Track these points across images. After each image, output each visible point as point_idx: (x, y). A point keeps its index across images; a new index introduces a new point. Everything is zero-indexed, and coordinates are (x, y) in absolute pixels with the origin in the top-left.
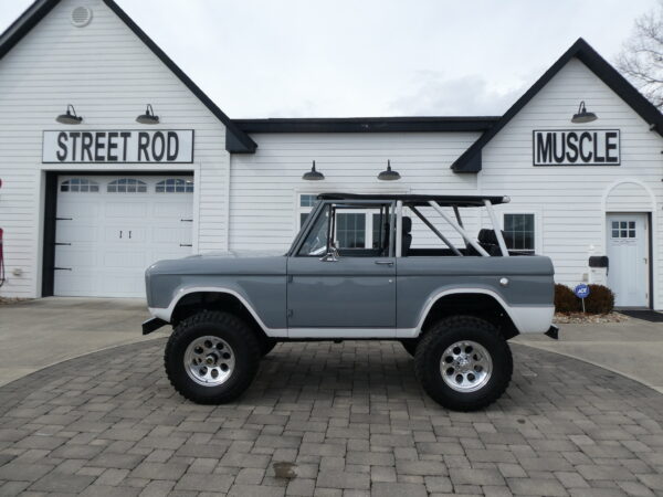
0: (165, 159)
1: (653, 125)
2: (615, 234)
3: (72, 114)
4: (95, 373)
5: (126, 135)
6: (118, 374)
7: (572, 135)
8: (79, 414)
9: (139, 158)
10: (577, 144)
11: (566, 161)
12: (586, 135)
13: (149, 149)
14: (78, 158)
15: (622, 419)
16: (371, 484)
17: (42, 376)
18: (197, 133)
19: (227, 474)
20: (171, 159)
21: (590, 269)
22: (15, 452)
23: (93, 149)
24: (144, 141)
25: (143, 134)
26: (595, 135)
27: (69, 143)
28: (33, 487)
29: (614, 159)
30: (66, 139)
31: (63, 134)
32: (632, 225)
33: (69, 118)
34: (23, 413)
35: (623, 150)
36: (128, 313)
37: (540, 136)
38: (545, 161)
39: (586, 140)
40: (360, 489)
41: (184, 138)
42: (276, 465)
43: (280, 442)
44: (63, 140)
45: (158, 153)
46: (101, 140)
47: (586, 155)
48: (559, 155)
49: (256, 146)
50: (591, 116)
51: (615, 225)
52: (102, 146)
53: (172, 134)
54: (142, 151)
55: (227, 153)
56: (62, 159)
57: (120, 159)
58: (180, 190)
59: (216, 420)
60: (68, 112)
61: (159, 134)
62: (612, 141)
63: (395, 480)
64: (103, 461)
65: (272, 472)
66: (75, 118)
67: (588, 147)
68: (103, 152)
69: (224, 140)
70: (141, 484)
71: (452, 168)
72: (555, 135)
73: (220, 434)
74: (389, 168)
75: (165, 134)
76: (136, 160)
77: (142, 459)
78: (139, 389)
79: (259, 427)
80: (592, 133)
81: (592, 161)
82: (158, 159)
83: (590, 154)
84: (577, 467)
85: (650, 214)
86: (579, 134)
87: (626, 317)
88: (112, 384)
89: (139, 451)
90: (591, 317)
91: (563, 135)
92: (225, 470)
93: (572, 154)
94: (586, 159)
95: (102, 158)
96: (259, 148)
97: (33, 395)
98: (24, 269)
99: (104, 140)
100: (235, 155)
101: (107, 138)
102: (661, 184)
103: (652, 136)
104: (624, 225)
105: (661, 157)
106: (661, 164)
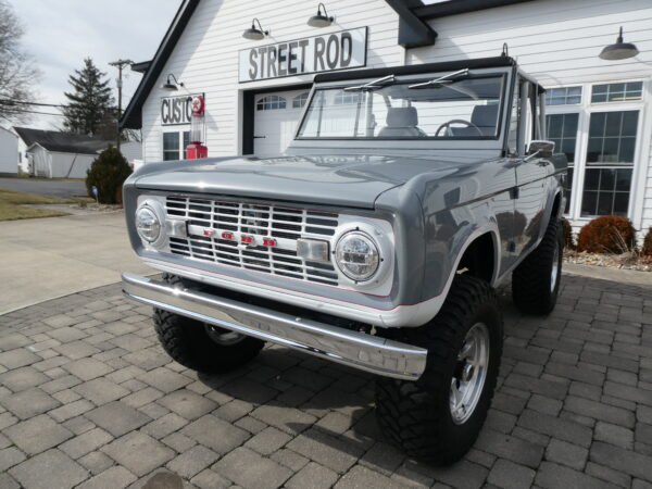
0: (338, 65)
5: (304, 43)
9: (315, 67)
13: (324, 56)
18: (372, 30)
20: (345, 64)
23: (277, 63)
24: (320, 47)
25: (318, 41)
27: (258, 61)
30: (256, 56)
33: (254, 33)
41: (358, 37)
44: (253, 57)
45: (332, 60)
46: (283, 53)
49: (435, 35)
52: (284, 59)
53: (347, 36)
54: (318, 60)
55: (402, 50)
56: (253, 77)
61: (333, 38)
66: (261, 32)
68: (284, 66)
69: (396, 33)
74: (621, 38)
75: (339, 36)
76: (312, 69)
82: (332, 66)
95: (284, 72)
96: (439, 37)
99: (285, 53)
100: (409, 51)
101: (287, 50)
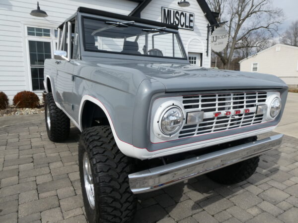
1: (205, 13)
7: (177, 12)
12: (182, 13)
26: (186, 14)
29: (192, 27)
32: (195, 58)
35: (195, 23)
37: (165, 10)
39: (182, 16)
50: (187, 4)
62: (192, 18)
80: (184, 13)
81: (184, 27)
85: (201, 54)
86: (180, 12)
91: (174, 12)
94: (182, 26)
102: (206, 41)
103: (204, 19)
104: (193, 59)
105: (207, 29)
106: (207, 32)
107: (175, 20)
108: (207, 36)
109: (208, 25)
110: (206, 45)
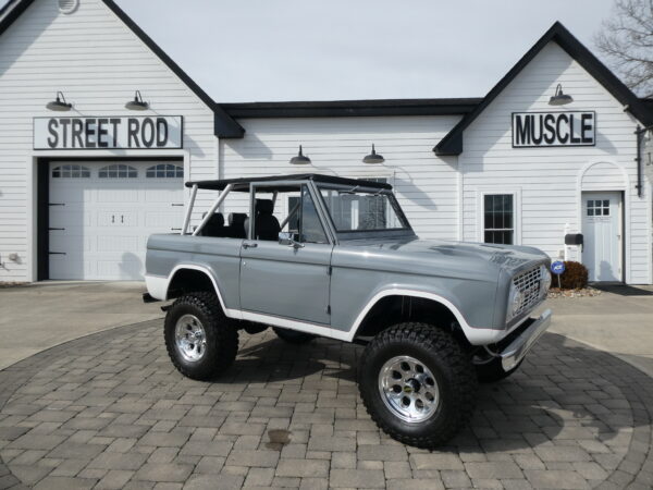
0: (154, 145)
1: (626, 106)
2: (590, 213)
3: (62, 101)
4: (97, 353)
5: (116, 121)
6: (118, 354)
7: (550, 117)
8: (85, 390)
9: (130, 145)
10: (554, 126)
11: (544, 143)
12: (563, 117)
13: (139, 136)
14: (69, 145)
15: (587, 386)
16: (357, 447)
17: (47, 356)
18: (186, 119)
19: (226, 441)
20: (161, 145)
21: (566, 246)
22: (30, 425)
23: (83, 136)
24: (134, 127)
25: (132, 121)
26: (572, 116)
27: (59, 130)
28: (51, 454)
29: (590, 140)
30: (57, 126)
31: (53, 121)
32: (606, 203)
33: (59, 105)
34: (33, 389)
35: (599, 131)
36: (123, 296)
37: (519, 118)
38: (523, 142)
39: (563, 122)
40: (347, 452)
41: (173, 123)
42: (271, 433)
43: (274, 411)
44: (53, 126)
45: (148, 139)
46: (91, 127)
47: (563, 136)
48: (537, 136)
49: (243, 131)
50: (567, 99)
51: (590, 204)
52: (92, 132)
53: (161, 121)
54: (132, 137)
55: (216, 139)
56: (53, 146)
57: (111, 145)
58: (170, 175)
59: (213, 394)
60: (58, 99)
61: (148, 120)
62: (587, 122)
63: (378, 443)
64: (112, 431)
65: (267, 439)
66: (64, 105)
67: (564, 129)
68: (93, 139)
69: (212, 125)
70: (149, 450)
71: (434, 150)
72: (533, 117)
73: (218, 406)
74: (374, 152)
75: (154, 120)
76: (126, 146)
77: (148, 429)
78: (141, 367)
79: (253, 399)
80: (568, 115)
81: (568, 143)
82: (148, 145)
83: (567, 135)
84: (544, 429)
85: (623, 193)
86: (556, 116)
87: (599, 292)
88: (114, 362)
89: (144, 422)
90: (566, 292)
91: (541, 117)
92: (225, 438)
93: (550, 135)
94: (563, 141)
95: (93, 144)
96: (247, 133)
97: (40, 374)
98: (19, 255)
99: (94, 127)
100: (223, 141)
101: (97, 125)
102: (635, 164)
103: (626, 116)
104: (599, 203)
105: (635, 137)
106: (635, 144)
107: (545, 131)
108: (635, 151)
109: (639, 128)
110: (636, 172)
